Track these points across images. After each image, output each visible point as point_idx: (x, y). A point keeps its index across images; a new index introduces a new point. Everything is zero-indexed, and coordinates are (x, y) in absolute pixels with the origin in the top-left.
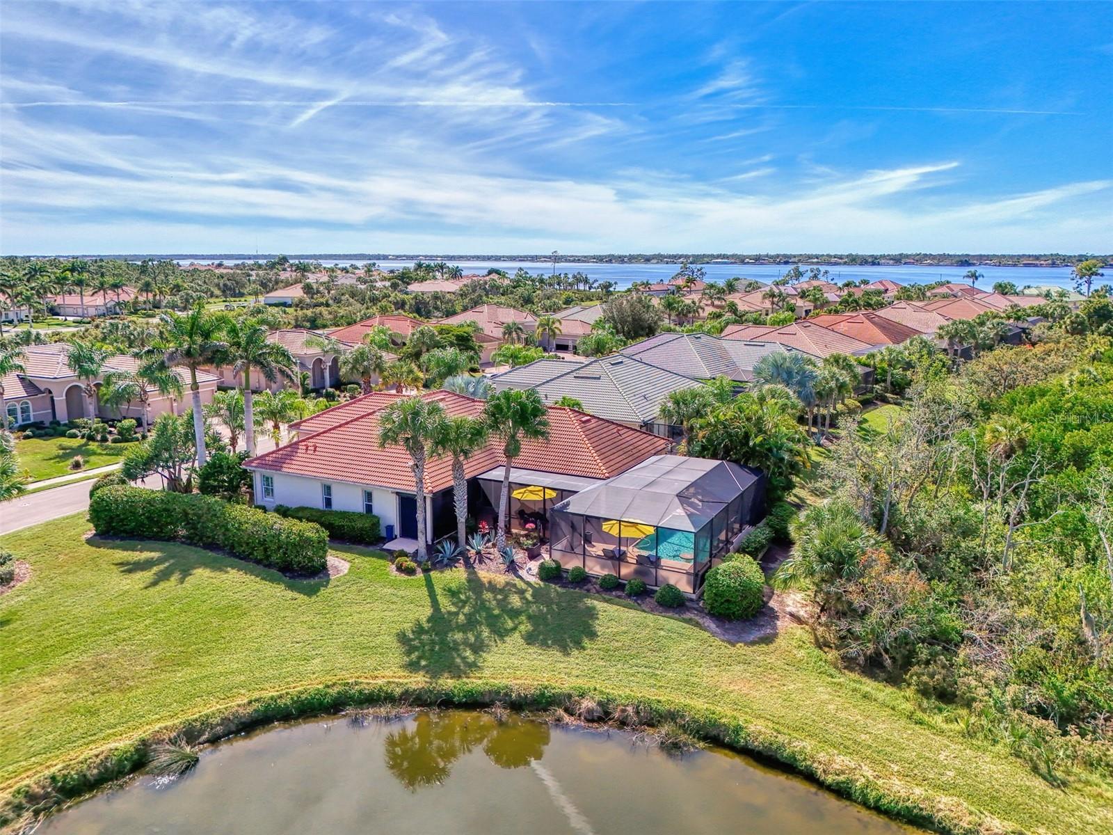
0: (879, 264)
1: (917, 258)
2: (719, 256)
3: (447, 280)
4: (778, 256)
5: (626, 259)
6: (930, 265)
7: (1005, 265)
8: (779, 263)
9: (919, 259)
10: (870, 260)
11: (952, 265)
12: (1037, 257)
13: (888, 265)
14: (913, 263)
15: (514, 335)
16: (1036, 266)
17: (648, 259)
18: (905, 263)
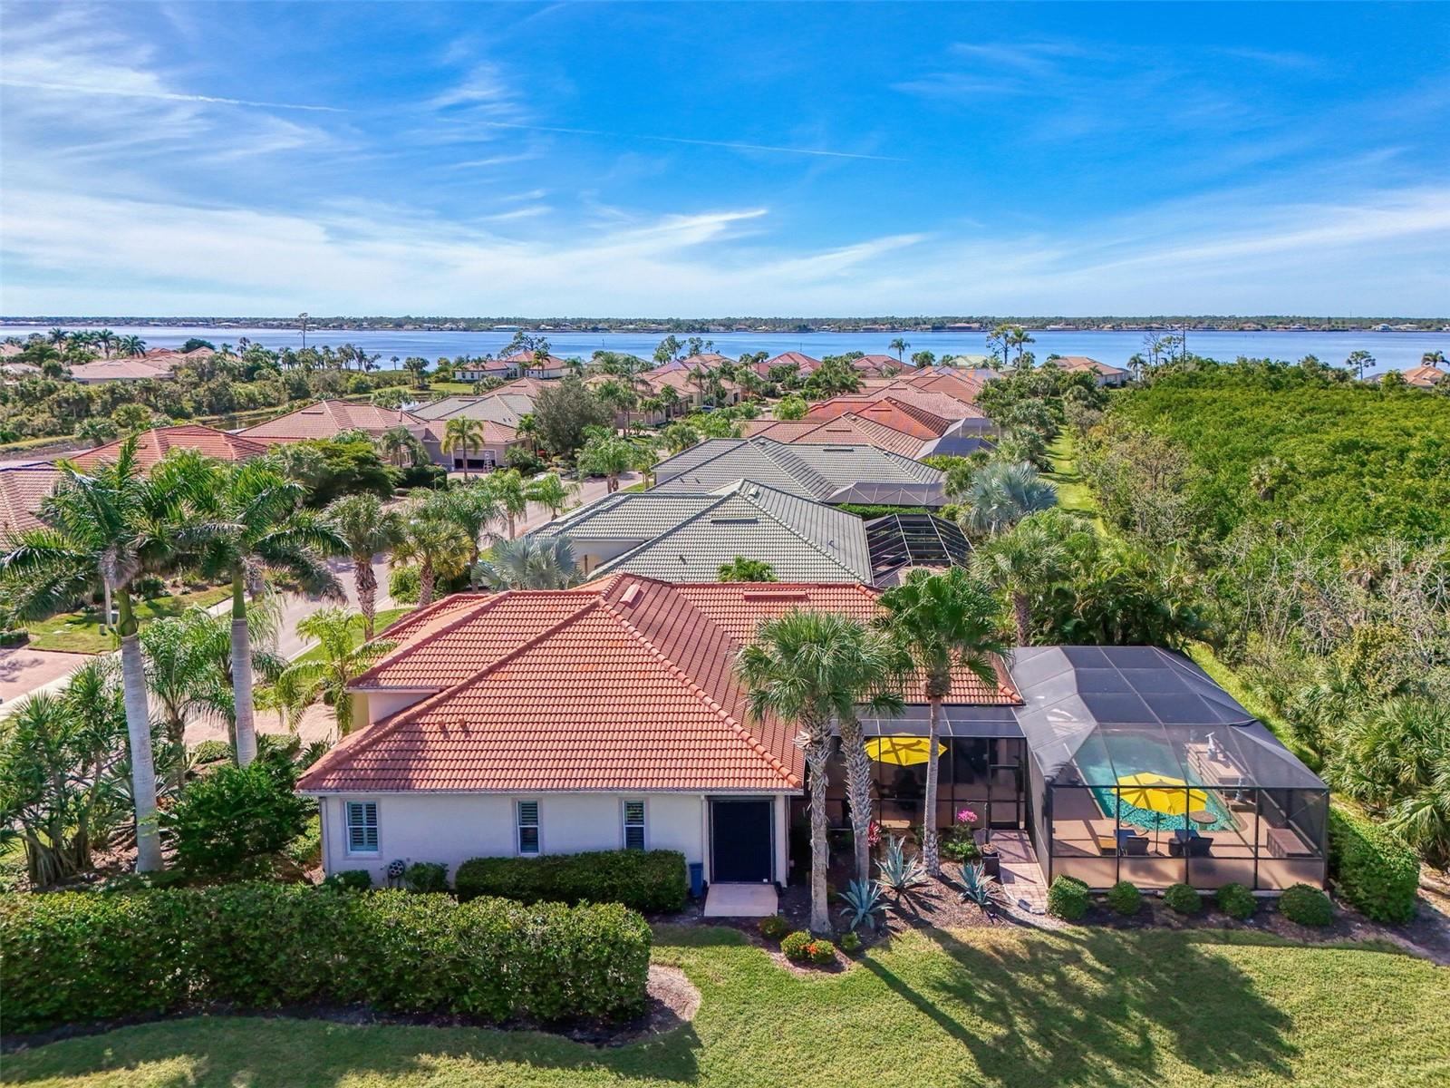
0: (708, 331)
1: (748, 323)
2: (500, 321)
3: (115, 358)
4: (580, 320)
5: (365, 324)
6: (767, 331)
7: (845, 331)
8: (586, 330)
9: (752, 325)
10: (697, 326)
11: (790, 331)
12: (875, 321)
13: (718, 331)
14: (745, 330)
15: (404, 449)
16: (876, 331)
17: (399, 324)
18: (737, 330)
